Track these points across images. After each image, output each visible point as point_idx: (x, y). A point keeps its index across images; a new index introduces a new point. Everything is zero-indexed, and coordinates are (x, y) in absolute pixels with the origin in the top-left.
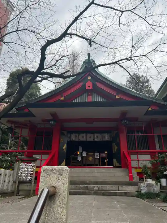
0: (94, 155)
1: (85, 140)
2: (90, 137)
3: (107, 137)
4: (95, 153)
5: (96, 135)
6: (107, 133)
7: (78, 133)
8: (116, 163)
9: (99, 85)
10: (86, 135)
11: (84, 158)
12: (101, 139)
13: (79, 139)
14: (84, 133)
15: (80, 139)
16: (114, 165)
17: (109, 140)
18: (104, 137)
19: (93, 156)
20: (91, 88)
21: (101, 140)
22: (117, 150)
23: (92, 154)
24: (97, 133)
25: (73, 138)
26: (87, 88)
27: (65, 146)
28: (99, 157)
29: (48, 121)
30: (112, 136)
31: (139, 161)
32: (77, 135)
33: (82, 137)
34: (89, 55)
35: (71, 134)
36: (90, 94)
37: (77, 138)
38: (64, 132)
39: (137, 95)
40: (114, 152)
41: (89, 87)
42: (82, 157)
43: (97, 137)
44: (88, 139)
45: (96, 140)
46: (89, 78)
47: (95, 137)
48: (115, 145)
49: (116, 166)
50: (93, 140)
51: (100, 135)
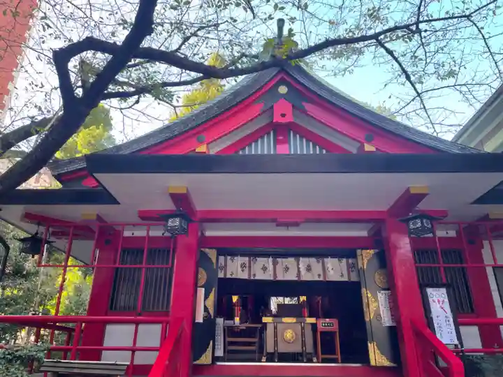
0: (300, 323)
1: (271, 278)
2: (287, 269)
5: (304, 262)
6: (338, 257)
7: (249, 256)
10: (275, 263)
12: (319, 275)
13: (252, 273)
14: (268, 257)
15: (254, 275)
16: (372, 363)
21: (321, 279)
26: (277, 118)
27: (212, 296)
32: (246, 259)
33: (262, 270)
34: (281, 22)
35: (229, 258)
36: (281, 138)
37: (246, 270)
38: (207, 250)
39: (429, 141)
40: (367, 319)
41: (283, 115)
43: (309, 269)
44: (281, 276)
45: (304, 277)
46: (283, 90)
47: (302, 267)
48: (369, 295)
49: (378, 365)
50: (296, 279)
51: (318, 262)
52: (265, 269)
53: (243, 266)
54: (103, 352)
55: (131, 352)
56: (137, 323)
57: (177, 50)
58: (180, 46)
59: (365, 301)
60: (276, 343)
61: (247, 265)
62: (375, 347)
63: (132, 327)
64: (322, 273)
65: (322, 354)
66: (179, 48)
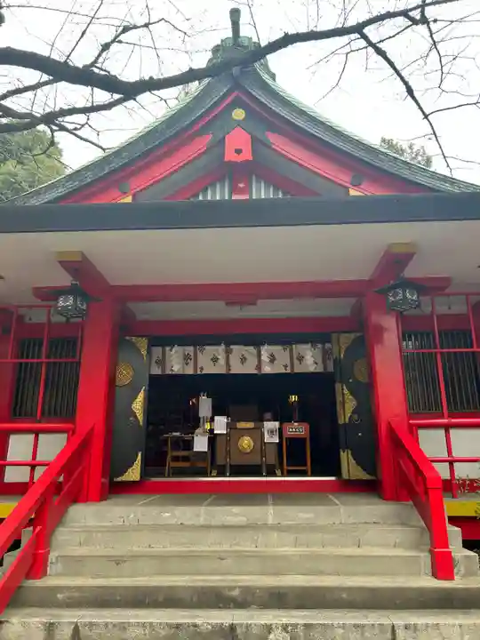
0: (259, 429)
1: (223, 371)
2: (243, 360)
3: (310, 360)
4: (262, 420)
5: (266, 351)
6: (311, 342)
7: (194, 345)
8: (350, 466)
9: (277, 141)
10: (228, 352)
11: (220, 444)
12: (286, 366)
13: (199, 366)
14: (219, 344)
15: (202, 369)
16: (345, 476)
17: (320, 369)
18: (301, 359)
19: (257, 433)
20: (247, 155)
21: (288, 371)
22: (353, 412)
23: (250, 425)
24: (270, 344)
25: (177, 362)
26: (230, 156)
27: (141, 397)
28: (281, 437)
29: (49, 295)
30: (335, 354)
31: (456, 464)
32: (190, 349)
33: (212, 361)
34: (235, 14)
35: (168, 349)
36: (241, 185)
37: (191, 363)
38: (134, 340)
40: (341, 421)
41: (238, 151)
42: (213, 439)
43: (273, 359)
44: (237, 368)
45: (267, 369)
46: (239, 114)
47: (265, 357)
48: (346, 391)
49: (352, 478)
50: (255, 372)
51: (285, 349)
52: (215, 360)
53: (186, 358)
54: (8, 468)
55: (29, 468)
56: (37, 433)
57: (93, 64)
58: (97, 58)
59: (339, 399)
60: (228, 453)
61: (192, 357)
62: (350, 456)
63: (31, 437)
64: (289, 364)
65: (287, 465)
66: (96, 61)
